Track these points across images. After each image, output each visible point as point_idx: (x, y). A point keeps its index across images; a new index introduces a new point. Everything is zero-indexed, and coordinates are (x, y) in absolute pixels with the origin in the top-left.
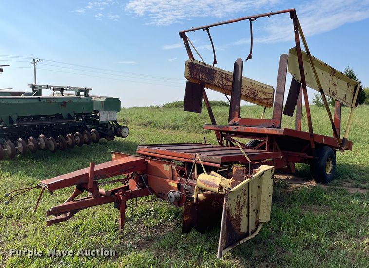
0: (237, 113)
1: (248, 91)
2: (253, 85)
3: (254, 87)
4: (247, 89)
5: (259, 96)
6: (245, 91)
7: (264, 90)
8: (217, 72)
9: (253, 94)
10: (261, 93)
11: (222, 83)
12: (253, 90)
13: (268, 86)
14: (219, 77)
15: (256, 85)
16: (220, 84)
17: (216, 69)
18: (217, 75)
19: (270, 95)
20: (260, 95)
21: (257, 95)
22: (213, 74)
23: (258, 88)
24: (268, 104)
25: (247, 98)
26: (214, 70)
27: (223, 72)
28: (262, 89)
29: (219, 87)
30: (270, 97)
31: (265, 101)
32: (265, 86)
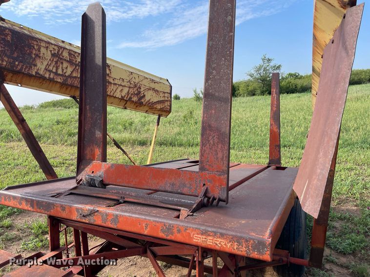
0: (98, 152)
1: (126, 90)
2: (136, 76)
3: (137, 81)
4: (124, 86)
5: (147, 98)
6: (120, 88)
7: (157, 87)
8: (43, 44)
9: (137, 94)
10: (151, 92)
11: (60, 72)
12: (135, 86)
13: (161, 79)
14: (48, 55)
15: (141, 78)
16: (56, 74)
17: (37, 36)
18: (43, 50)
19: (166, 95)
20: (150, 96)
21: (144, 96)
22: (31, 47)
23: (145, 82)
24: (165, 111)
25: (125, 103)
26: (33, 38)
27: (61, 44)
28: (153, 85)
29: (51, 80)
30: (167, 99)
31: (159, 106)
32: (157, 80)
